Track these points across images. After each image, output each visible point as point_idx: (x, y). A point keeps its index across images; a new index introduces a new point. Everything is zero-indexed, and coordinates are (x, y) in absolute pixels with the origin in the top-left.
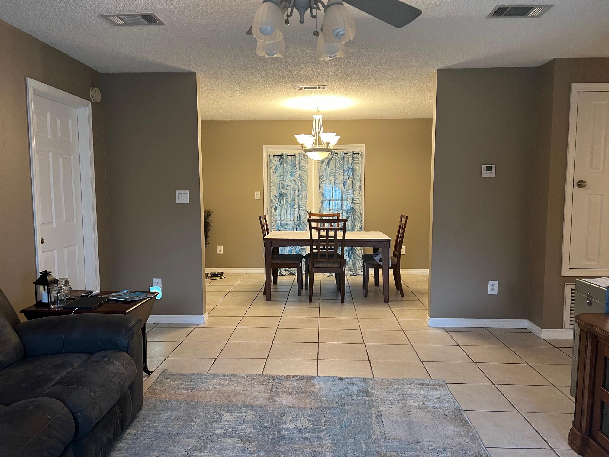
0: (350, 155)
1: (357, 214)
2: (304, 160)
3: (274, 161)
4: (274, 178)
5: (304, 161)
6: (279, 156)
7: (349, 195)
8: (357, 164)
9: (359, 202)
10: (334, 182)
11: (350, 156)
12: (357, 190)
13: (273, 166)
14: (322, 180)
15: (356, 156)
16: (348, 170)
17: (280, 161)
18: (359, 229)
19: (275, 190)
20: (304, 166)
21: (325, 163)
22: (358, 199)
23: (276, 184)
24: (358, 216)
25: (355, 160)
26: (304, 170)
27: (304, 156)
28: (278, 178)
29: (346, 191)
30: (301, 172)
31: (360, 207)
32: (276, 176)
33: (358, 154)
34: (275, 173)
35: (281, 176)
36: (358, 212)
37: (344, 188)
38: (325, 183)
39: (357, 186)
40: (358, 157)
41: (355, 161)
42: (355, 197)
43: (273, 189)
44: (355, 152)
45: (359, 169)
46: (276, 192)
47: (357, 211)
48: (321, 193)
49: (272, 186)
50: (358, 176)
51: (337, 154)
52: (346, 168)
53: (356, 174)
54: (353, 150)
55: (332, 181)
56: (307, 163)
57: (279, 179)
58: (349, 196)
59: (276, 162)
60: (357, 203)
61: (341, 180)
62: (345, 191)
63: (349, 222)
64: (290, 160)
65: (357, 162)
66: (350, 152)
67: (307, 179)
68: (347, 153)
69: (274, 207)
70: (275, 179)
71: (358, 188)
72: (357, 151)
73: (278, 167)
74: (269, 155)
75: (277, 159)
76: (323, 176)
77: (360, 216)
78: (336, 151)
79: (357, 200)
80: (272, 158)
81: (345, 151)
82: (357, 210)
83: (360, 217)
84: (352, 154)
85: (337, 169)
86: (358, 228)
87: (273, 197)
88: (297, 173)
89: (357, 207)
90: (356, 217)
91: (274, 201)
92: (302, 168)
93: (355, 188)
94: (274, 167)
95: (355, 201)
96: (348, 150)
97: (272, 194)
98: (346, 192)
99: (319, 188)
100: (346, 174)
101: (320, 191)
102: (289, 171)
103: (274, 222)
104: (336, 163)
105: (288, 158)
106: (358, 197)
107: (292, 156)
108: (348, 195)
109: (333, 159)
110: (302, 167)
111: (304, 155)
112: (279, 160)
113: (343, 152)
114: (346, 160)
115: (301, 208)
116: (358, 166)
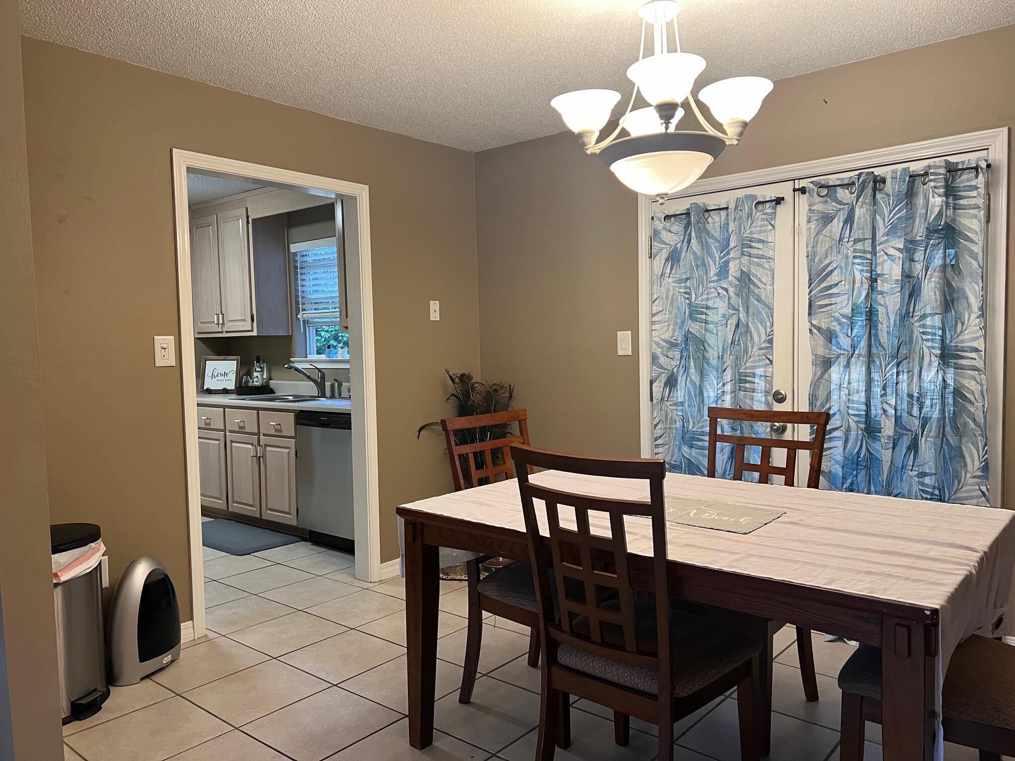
0: (932, 177)
1: (972, 409)
2: (763, 220)
3: (665, 235)
4: (663, 289)
5: (760, 223)
6: (684, 217)
7: (929, 337)
8: (972, 211)
9: (979, 364)
10: (866, 286)
11: (932, 184)
12: (973, 316)
13: (662, 248)
14: (824, 285)
15: (969, 180)
16: (927, 237)
17: (685, 233)
18: (979, 473)
19: (669, 325)
20: (760, 241)
21: (839, 221)
22: (976, 350)
23: (672, 305)
24: (975, 421)
25: (961, 198)
26: (760, 252)
27: (760, 207)
28: (680, 287)
29: (919, 320)
30: (745, 260)
31: (982, 385)
32: (673, 282)
33: (976, 168)
34: (668, 271)
35: (687, 279)
36: (976, 404)
37: (911, 310)
38: (838, 295)
39: (972, 299)
40: (973, 183)
41: (962, 202)
42: (962, 341)
43: (659, 322)
44: (963, 163)
45: (978, 229)
46: (674, 331)
47: (973, 400)
48: (819, 329)
49: (656, 314)
50: (976, 259)
51: (883, 181)
52: (920, 232)
53: (970, 251)
54: (952, 159)
55: (857, 285)
56: (770, 227)
57: (682, 290)
58: (927, 340)
59: (672, 236)
60: (975, 369)
61: (894, 278)
62: (917, 321)
63: (926, 441)
64: (717, 225)
65: (973, 202)
66: (936, 167)
67: (773, 284)
68: (926, 174)
69: (663, 378)
70: (668, 290)
71: (975, 304)
72: (970, 159)
73: (681, 251)
74: (653, 218)
75: (677, 227)
76: (830, 268)
77: (982, 421)
78: (877, 172)
79: (974, 355)
80: (659, 225)
81: (917, 167)
82: (973, 394)
83: (982, 425)
84: (943, 171)
85: (882, 240)
86: (976, 467)
87: (662, 348)
88: (733, 268)
89: (971, 385)
90: (966, 424)
91: (662, 360)
92: (751, 247)
93: (961, 306)
94: (665, 254)
95: (962, 357)
96: (926, 163)
97: (657, 339)
98: (917, 324)
99: (810, 314)
100: (919, 255)
101: (814, 322)
102: (714, 262)
103: (659, 426)
104: (878, 217)
105: (710, 220)
106: (974, 344)
107: (721, 212)
108: (924, 337)
109: (863, 203)
110: (753, 244)
111: (759, 203)
112: (685, 227)
113: (904, 170)
114: (920, 201)
115: (746, 382)
116: (974, 221)
